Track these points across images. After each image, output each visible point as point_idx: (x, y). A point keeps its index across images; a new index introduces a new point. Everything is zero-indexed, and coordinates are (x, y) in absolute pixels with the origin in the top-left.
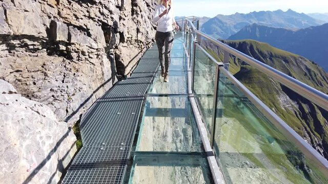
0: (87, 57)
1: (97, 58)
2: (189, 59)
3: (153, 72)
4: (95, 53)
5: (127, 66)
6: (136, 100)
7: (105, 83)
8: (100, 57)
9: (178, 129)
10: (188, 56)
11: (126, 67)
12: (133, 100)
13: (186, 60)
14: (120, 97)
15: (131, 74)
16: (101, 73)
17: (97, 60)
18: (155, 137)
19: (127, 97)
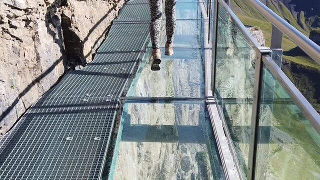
0: (6, 26)
1: (26, 26)
2: (207, 23)
3: (138, 52)
4: (22, 18)
5: (86, 39)
6: (102, 110)
7: (42, 76)
8: (31, 24)
9: (189, 154)
10: (206, 17)
11: (83, 43)
12: (97, 111)
13: (202, 24)
14: (72, 105)
15: (93, 55)
16: (34, 56)
17: (26, 31)
18: (142, 174)
19: (85, 104)
